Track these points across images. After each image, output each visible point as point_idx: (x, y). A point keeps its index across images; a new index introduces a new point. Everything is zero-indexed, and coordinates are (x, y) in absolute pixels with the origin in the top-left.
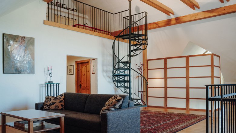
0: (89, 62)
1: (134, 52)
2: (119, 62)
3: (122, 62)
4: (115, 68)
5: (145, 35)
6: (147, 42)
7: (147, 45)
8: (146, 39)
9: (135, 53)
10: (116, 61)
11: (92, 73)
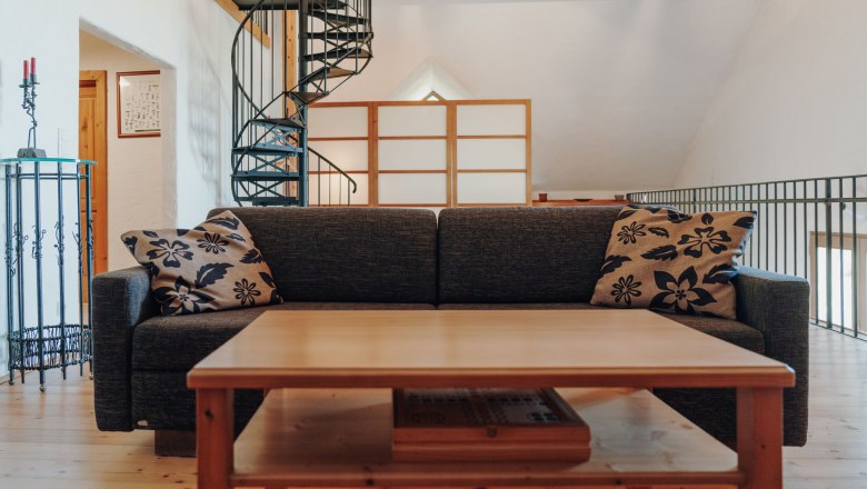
0: (100, 85)
1: (317, 82)
2: (254, 121)
3: (267, 121)
4: (239, 146)
5: (361, 21)
6: (370, 47)
7: (370, 56)
8: (366, 36)
9: (319, 88)
10: (246, 114)
11: (120, 136)
